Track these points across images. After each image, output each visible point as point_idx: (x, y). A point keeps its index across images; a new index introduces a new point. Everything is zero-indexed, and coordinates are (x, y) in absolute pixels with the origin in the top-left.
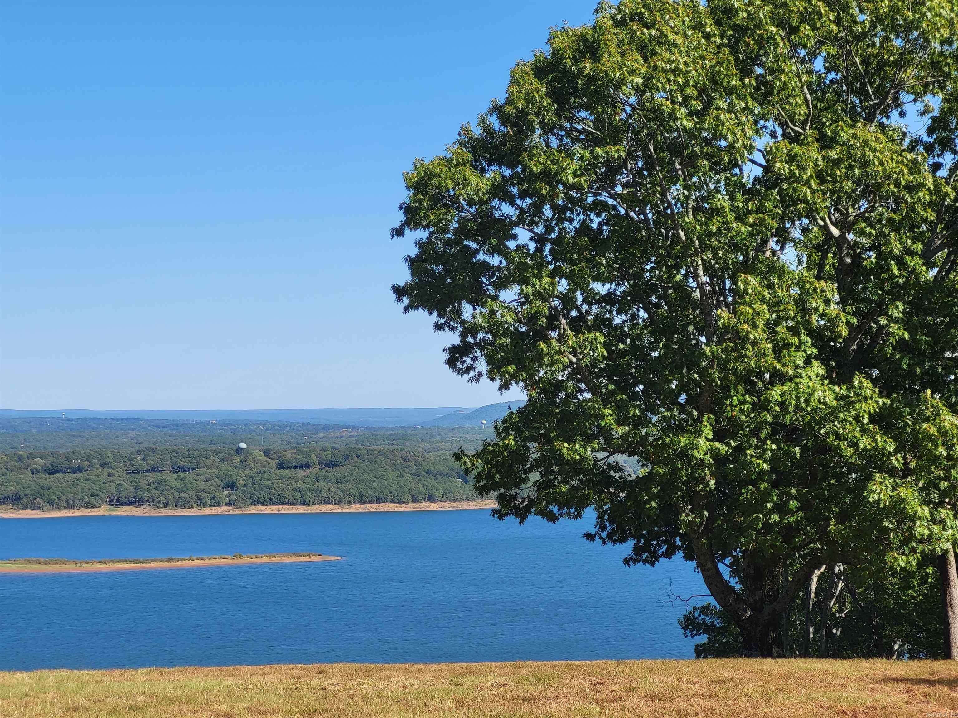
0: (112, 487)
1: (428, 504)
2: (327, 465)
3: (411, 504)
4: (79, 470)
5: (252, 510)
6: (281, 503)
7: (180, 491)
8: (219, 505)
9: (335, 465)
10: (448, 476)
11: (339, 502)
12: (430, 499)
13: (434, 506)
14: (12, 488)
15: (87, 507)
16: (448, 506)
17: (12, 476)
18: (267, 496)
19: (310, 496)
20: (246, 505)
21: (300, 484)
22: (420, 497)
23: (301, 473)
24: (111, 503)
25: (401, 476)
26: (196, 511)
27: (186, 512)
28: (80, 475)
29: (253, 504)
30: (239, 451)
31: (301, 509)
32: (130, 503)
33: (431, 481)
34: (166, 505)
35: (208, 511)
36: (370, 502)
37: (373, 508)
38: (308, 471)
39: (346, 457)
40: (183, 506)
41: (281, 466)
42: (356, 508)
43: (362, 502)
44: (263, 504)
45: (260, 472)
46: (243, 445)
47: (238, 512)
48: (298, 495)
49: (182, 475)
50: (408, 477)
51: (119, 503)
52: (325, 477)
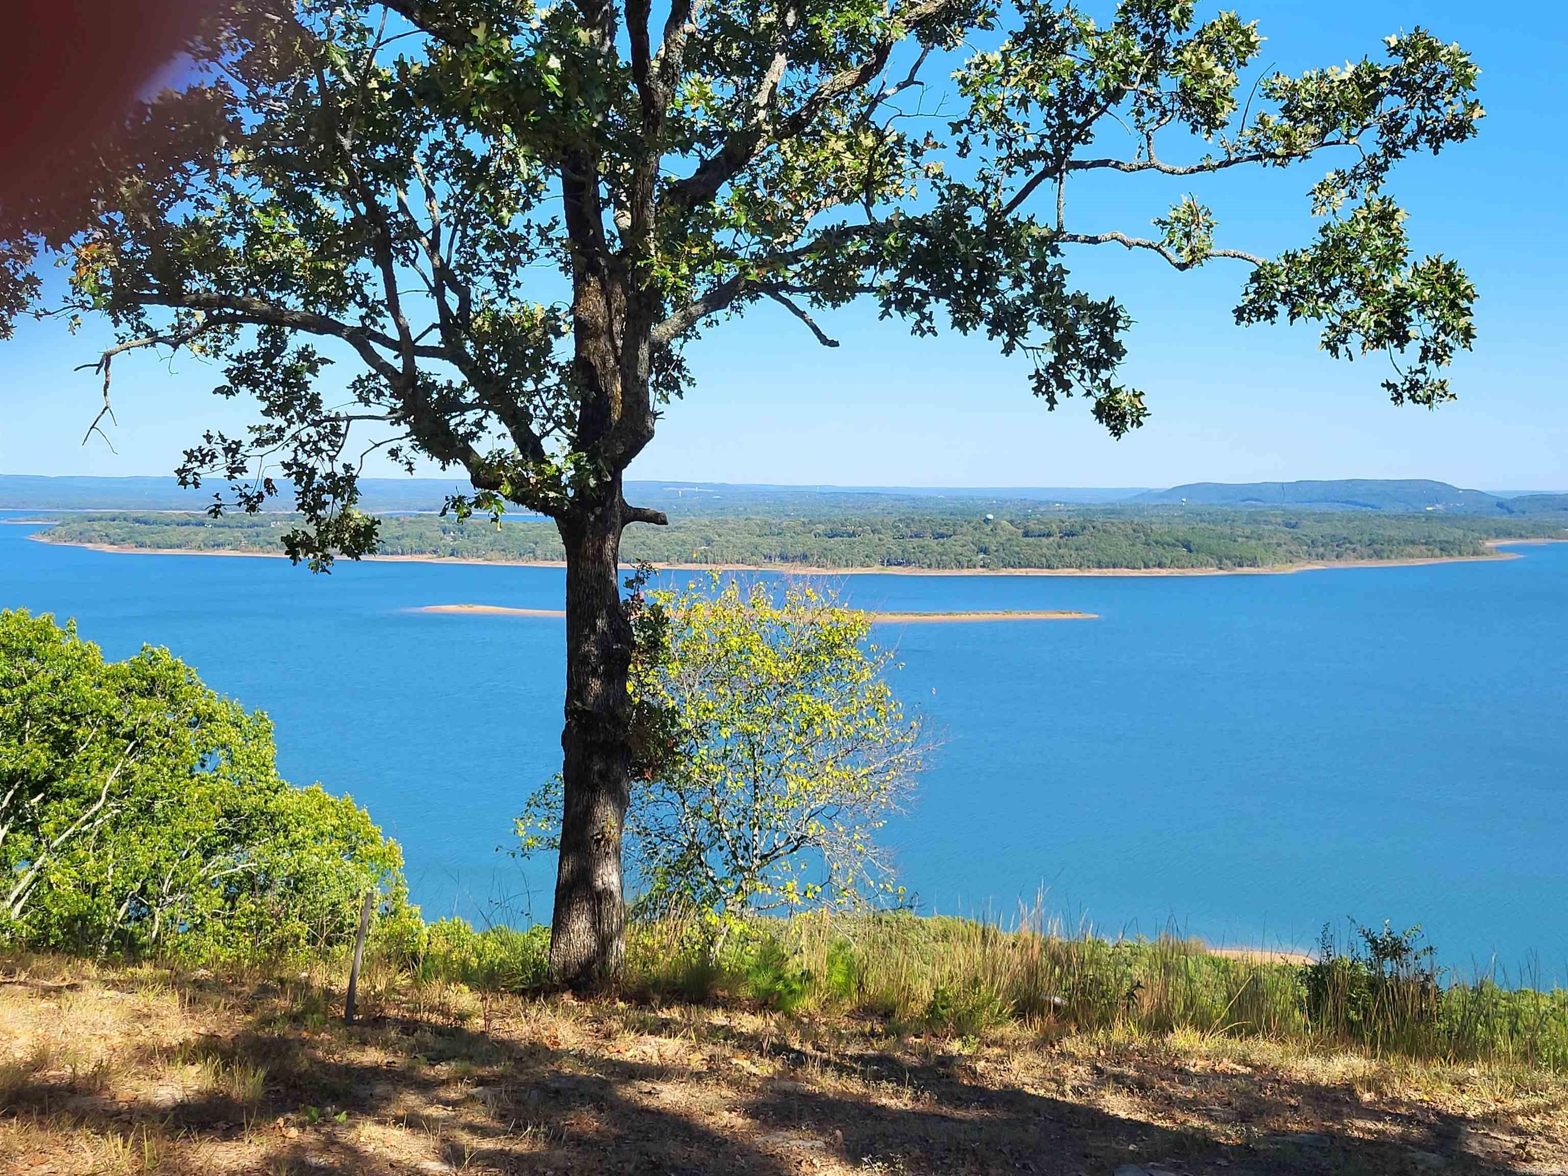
0: (883, 551)
1: (1157, 570)
2: (1066, 535)
3: (1143, 570)
4: (853, 535)
5: (1004, 572)
6: (1030, 567)
7: (941, 554)
8: (975, 567)
9: (1073, 535)
10: (1174, 546)
11: (1080, 567)
12: (1160, 565)
13: (1164, 572)
14: (800, 549)
15: (862, 566)
16: (1176, 572)
17: (800, 539)
18: (1017, 561)
19: (1054, 562)
20: (998, 568)
21: (1045, 550)
22: (1151, 564)
23: (1044, 540)
24: (882, 564)
25: (1133, 545)
26: (956, 572)
27: (947, 572)
28: (853, 539)
29: (1005, 566)
30: (987, 521)
31: (1046, 572)
32: (899, 564)
33: (1159, 550)
34: (930, 566)
35: (966, 572)
36: (1107, 567)
37: (1110, 572)
38: (1051, 539)
39: (1083, 528)
40: (945, 567)
41: (1026, 534)
42: (1095, 572)
43: (1100, 567)
44: (1013, 567)
45: (1009, 540)
46: (991, 516)
47: (992, 573)
48: (1044, 560)
49: (941, 540)
50: (1139, 546)
51: (890, 563)
52: (1066, 545)
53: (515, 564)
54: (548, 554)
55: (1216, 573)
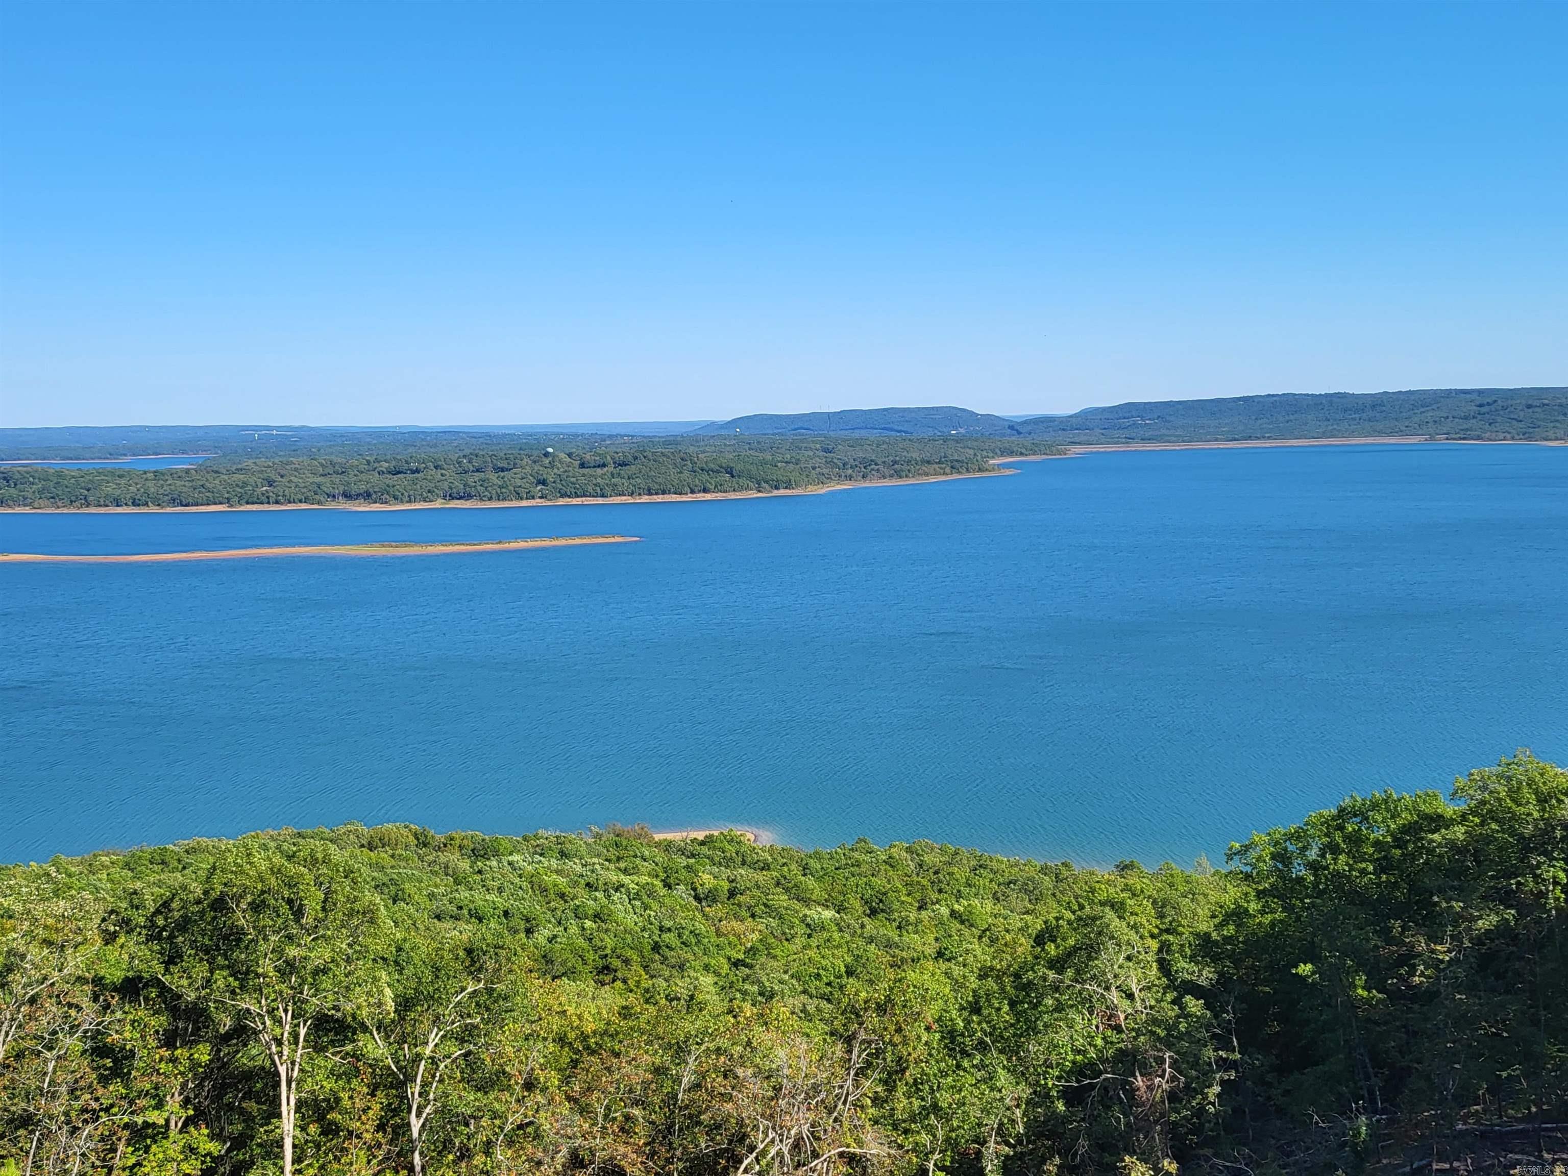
0: (446, 485)
1: (703, 494)
2: (619, 465)
3: (690, 495)
4: (417, 471)
5: (562, 502)
6: (585, 496)
7: (500, 487)
8: (533, 498)
9: (626, 465)
10: (718, 472)
11: (632, 494)
12: (705, 490)
13: (708, 497)
14: (363, 487)
15: (425, 501)
16: (720, 496)
17: (363, 477)
18: (573, 491)
19: (608, 490)
20: (556, 498)
21: (599, 480)
22: (696, 489)
23: (599, 471)
24: (445, 497)
25: (681, 472)
26: (515, 504)
27: (507, 504)
28: (416, 475)
29: (562, 496)
30: (546, 455)
31: (600, 501)
32: (461, 498)
33: (705, 477)
34: (490, 499)
35: (524, 503)
36: (657, 494)
37: (659, 498)
38: (605, 469)
39: (636, 458)
40: (504, 499)
41: (582, 466)
42: (645, 499)
43: (650, 494)
44: (569, 497)
45: (566, 471)
46: (550, 450)
47: (549, 503)
48: (598, 489)
49: (502, 474)
50: (686, 474)
51: (452, 498)
52: (619, 474)
53: (65, 511)
54: (102, 500)
55: (755, 495)
